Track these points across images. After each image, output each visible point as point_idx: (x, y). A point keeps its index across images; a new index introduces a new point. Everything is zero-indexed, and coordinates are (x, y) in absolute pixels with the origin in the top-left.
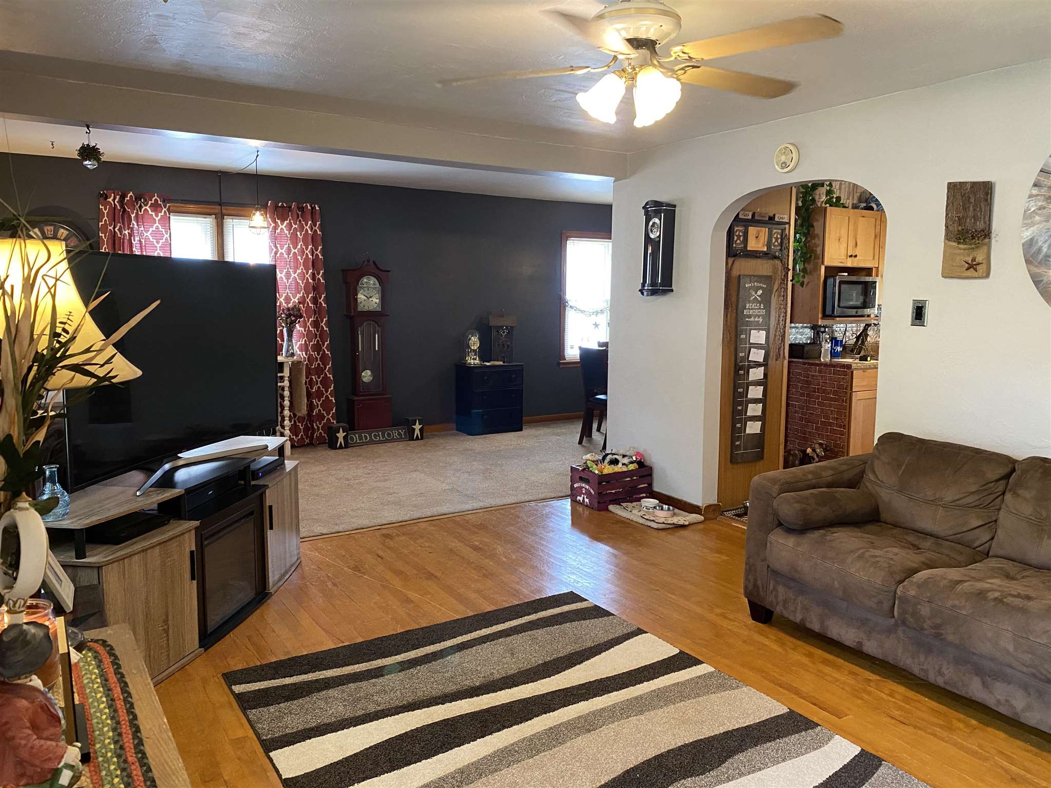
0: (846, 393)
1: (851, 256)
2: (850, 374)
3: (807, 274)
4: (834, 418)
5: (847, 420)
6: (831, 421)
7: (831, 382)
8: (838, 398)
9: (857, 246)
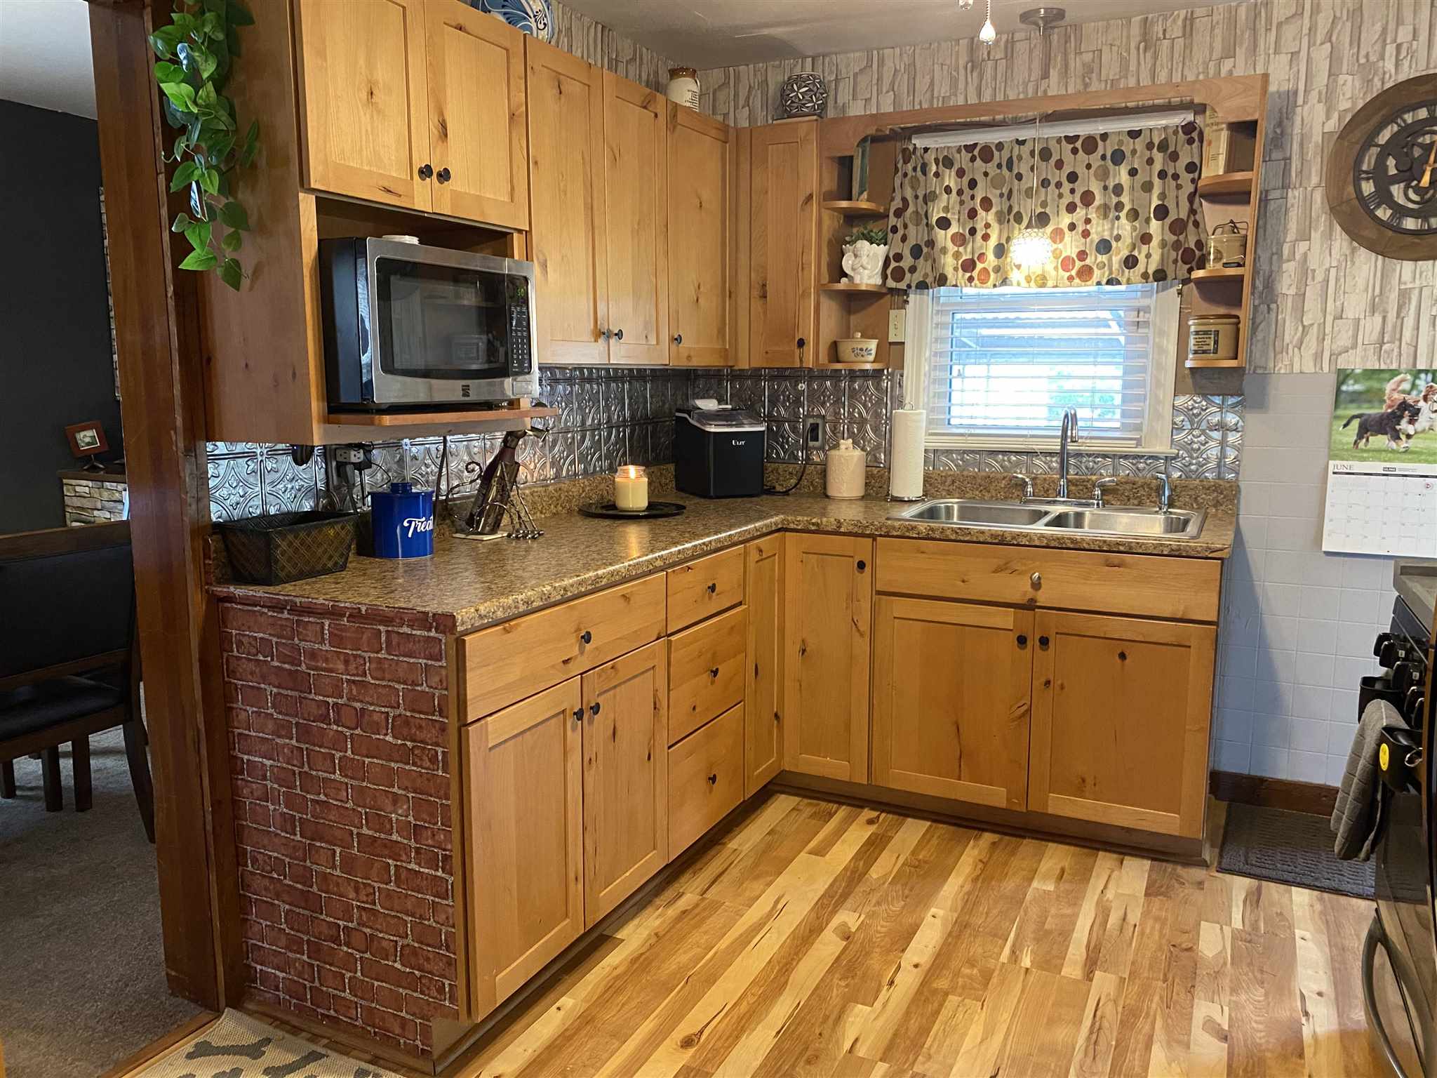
0: (443, 728)
1: (426, 172)
2: (453, 652)
3: (247, 229)
4: (404, 828)
5: (456, 836)
6: (395, 837)
7: (384, 683)
8: (414, 747)
9: (446, 135)
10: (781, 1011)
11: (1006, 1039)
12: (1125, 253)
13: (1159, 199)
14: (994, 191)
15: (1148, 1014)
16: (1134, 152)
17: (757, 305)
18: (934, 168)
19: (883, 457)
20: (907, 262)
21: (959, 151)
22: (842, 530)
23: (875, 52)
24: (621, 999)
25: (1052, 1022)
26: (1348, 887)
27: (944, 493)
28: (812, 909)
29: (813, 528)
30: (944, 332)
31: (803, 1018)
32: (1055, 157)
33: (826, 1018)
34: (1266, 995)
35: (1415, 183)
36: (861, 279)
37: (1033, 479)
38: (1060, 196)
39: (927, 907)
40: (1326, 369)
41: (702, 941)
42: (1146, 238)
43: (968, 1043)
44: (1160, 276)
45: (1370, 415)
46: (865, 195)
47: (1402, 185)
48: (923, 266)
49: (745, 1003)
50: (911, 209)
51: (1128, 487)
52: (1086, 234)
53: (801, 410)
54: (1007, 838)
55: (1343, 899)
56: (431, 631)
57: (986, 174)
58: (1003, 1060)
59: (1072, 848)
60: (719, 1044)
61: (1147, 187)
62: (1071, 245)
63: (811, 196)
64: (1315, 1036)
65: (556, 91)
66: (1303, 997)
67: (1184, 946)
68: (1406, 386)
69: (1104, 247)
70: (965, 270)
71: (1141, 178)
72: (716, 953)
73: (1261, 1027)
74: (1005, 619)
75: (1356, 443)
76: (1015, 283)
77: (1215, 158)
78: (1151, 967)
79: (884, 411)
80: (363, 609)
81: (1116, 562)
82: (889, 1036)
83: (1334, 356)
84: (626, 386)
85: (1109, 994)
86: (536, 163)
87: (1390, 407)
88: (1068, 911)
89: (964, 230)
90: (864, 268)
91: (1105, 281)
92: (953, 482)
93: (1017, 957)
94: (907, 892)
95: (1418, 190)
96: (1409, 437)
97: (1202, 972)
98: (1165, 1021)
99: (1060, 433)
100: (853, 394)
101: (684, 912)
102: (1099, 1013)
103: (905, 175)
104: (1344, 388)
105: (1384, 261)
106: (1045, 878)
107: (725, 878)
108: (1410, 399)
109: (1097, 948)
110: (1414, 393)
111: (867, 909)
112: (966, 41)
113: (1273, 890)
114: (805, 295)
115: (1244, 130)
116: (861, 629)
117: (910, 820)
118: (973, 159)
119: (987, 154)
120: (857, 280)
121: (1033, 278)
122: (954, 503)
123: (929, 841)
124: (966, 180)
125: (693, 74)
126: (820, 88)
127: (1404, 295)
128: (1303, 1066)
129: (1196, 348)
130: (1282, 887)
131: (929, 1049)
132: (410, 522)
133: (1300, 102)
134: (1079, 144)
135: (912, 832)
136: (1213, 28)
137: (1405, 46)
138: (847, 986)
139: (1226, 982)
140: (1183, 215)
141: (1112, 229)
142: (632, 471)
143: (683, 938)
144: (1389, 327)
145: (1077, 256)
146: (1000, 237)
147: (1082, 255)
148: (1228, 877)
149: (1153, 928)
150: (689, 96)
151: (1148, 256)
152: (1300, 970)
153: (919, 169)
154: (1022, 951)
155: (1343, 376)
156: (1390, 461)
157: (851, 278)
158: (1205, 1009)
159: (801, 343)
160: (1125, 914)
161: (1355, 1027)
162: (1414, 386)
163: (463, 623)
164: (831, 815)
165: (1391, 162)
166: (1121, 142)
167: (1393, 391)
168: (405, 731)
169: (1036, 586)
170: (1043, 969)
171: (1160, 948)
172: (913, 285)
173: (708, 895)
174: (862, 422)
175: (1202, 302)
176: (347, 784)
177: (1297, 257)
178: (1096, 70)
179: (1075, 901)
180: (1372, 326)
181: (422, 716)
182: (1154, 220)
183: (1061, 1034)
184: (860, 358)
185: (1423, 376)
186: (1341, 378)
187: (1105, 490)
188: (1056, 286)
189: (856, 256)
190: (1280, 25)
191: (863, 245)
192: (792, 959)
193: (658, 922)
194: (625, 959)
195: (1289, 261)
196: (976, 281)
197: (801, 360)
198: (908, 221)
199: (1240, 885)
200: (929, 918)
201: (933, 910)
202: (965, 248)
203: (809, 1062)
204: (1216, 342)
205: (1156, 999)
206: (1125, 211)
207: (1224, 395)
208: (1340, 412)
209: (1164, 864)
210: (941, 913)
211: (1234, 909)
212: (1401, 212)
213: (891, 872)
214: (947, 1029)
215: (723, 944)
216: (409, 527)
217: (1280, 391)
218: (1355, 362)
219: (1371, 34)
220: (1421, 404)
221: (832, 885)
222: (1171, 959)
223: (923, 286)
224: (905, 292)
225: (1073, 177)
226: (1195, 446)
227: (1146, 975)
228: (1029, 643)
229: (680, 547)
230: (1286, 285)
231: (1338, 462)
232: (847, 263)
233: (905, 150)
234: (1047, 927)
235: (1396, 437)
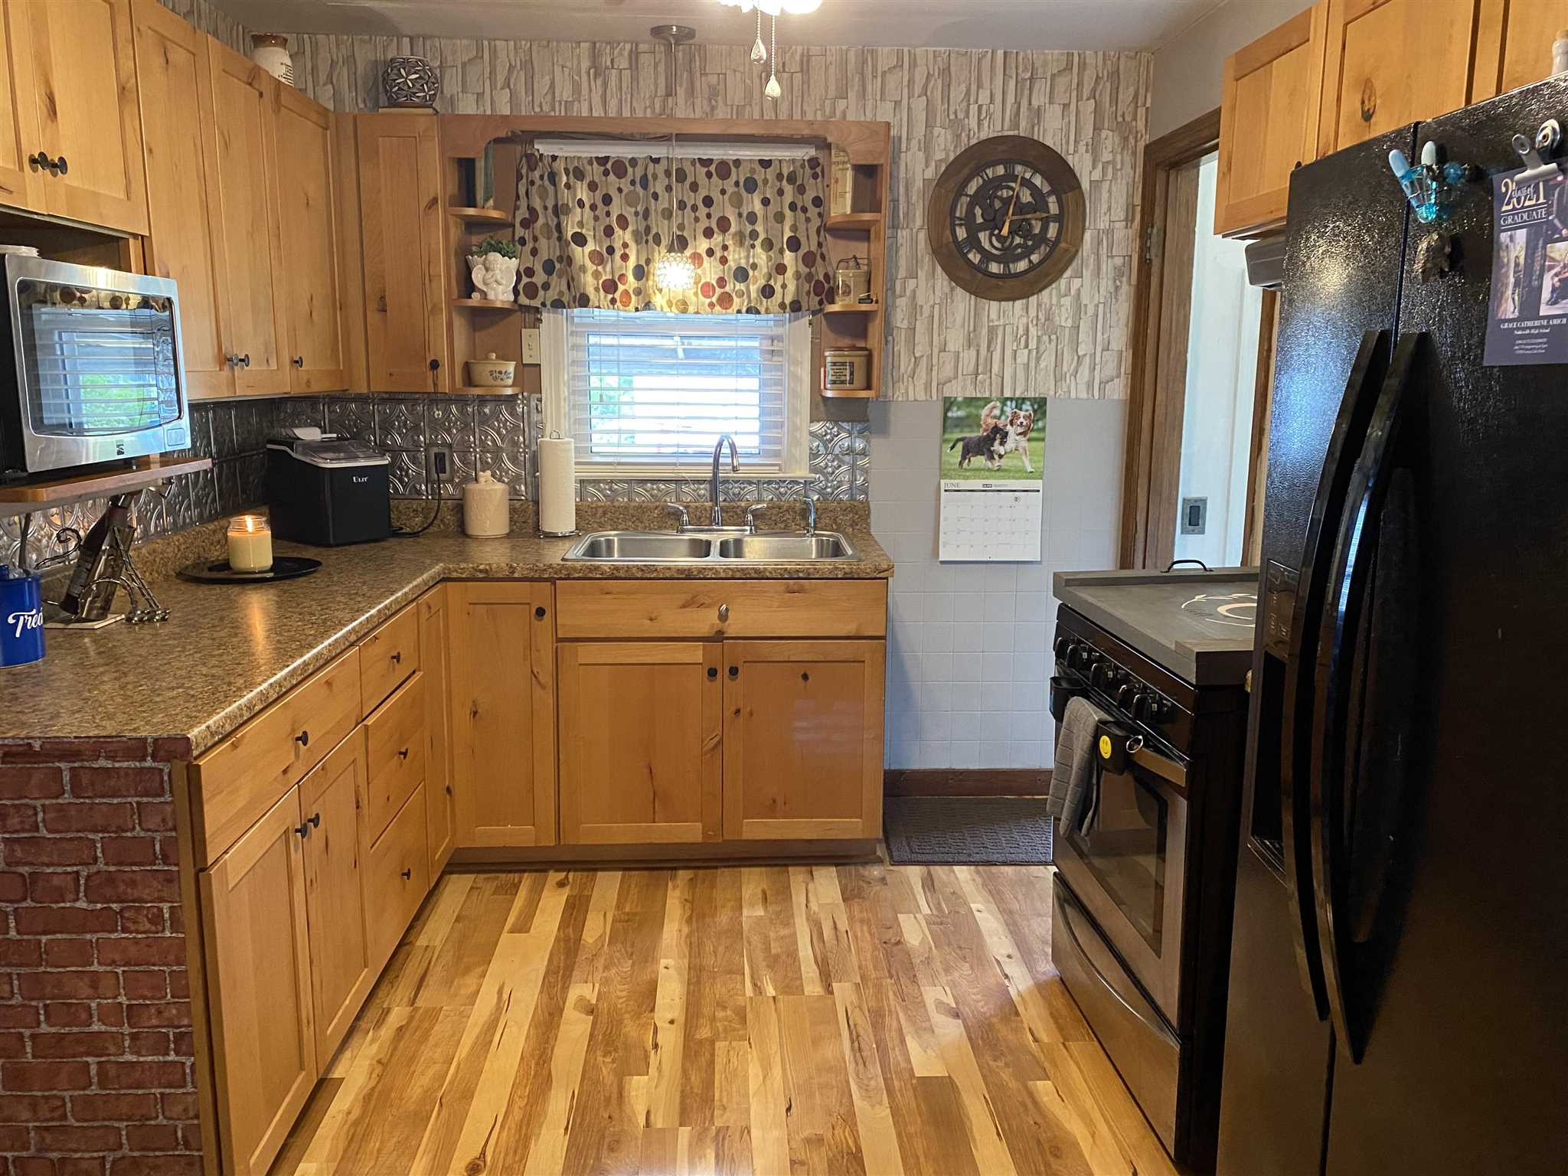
1: (37, 161)
4: (110, 1013)
6: (96, 1027)
7: (69, 835)
8: (122, 910)
9: (55, 113)
10: (559, 1105)
11: (784, 1070)
12: (762, 282)
13: (792, 231)
14: (629, 208)
15: (890, 1011)
16: (765, 181)
17: (374, 317)
18: (564, 179)
19: (523, 488)
20: (540, 278)
21: (590, 162)
22: (516, 575)
23: (486, 43)
24: (374, 1144)
25: (816, 1042)
26: (995, 857)
27: (595, 526)
28: (541, 992)
29: (481, 575)
30: (580, 353)
31: (585, 1107)
32: (690, 180)
33: (608, 1100)
34: (972, 968)
35: (996, 232)
36: (496, 296)
37: (686, 507)
38: (697, 220)
39: (655, 961)
40: (935, 398)
41: (437, 1055)
42: (781, 269)
43: (753, 1086)
44: (796, 307)
45: (970, 438)
46: (491, 202)
47: (987, 232)
48: (558, 285)
49: (516, 1109)
50: (541, 221)
51: (775, 511)
52: (724, 261)
53: (422, 438)
54: (701, 872)
55: (994, 869)
56: (145, 760)
57: (620, 190)
58: (790, 1090)
59: (763, 869)
60: (509, 1160)
61: (780, 218)
62: (711, 271)
63: (435, 201)
64: (1019, 994)
65: (163, 61)
66: (998, 962)
67: (893, 941)
68: (997, 412)
69: (741, 274)
70: (606, 292)
71: (773, 208)
72: (459, 1064)
73: (979, 997)
74: (695, 654)
75: (961, 463)
76: (659, 309)
77: (843, 195)
78: (875, 967)
79: (521, 439)
80: (37, 745)
81: (796, 588)
82: (678, 1100)
83: (941, 385)
84: (210, 415)
85: (852, 1002)
86: (150, 151)
87: (985, 430)
88: (784, 932)
89: (601, 247)
90: (499, 283)
91: (744, 310)
92: (605, 513)
93: (760, 988)
94: (629, 950)
95: (999, 238)
96: (1001, 456)
97: (917, 961)
98: (906, 1014)
99: (711, 460)
100: (485, 420)
101: (400, 1029)
102: (851, 1023)
103: (532, 183)
104: (950, 414)
105: (976, 300)
106: (752, 905)
107: (431, 980)
108: (1001, 424)
109: (825, 960)
110: (1003, 418)
111: (598, 976)
112: (587, 44)
113: (939, 871)
114: (435, 310)
115: (867, 173)
116: (542, 681)
117: (600, 874)
118: (606, 173)
119: (620, 168)
120: (491, 296)
121: (674, 302)
122: (613, 535)
123: (628, 892)
124: (599, 194)
125: (284, 43)
126: (432, 80)
127: (992, 331)
128: (1022, 1022)
129: (834, 378)
130: (946, 868)
131: (721, 1100)
132: (17, 618)
133: (904, 148)
134: (712, 168)
135: (607, 886)
136: (827, 68)
137: (984, 108)
138: (613, 1061)
139: (937, 965)
140: (814, 248)
141: (748, 257)
142: (249, 521)
143: (412, 1059)
144: (981, 361)
145: (717, 282)
146: (638, 259)
147: (722, 282)
148: (902, 868)
149: (862, 931)
150: (283, 69)
151: (784, 286)
152: (988, 940)
153: (546, 177)
154: (762, 982)
155: (949, 403)
156: (987, 478)
157: (484, 294)
158: (934, 994)
159: (435, 365)
160: (835, 923)
161: (1045, 978)
162: (1002, 412)
163: (198, 745)
164: (516, 887)
165: (978, 211)
166: (753, 171)
167: (988, 415)
168: (108, 892)
169: (723, 617)
170: (787, 993)
171: (875, 948)
172: (548, 303)
173: (419, 1003)
174: (497, 451)
175: (829, 332)
176: (10, 975)
177: (908, 293)
178: (722, 92)
179: (788, 921)
180: (968, 358)
181: (134, 868)
182: (787, 252)
183: (829, 1051)
184: (499, 382)
185: (1009, 403)
186: (947, 405)
187: (757, 515)
188: (697, 313)
189: (487, 270)
190: (884, 73)
191: (495, 257)
192: (545, 1049)
193: (375, 1047)
194: (356, 1099)
195: (901, 296)
196: (618, 303)
197: (435, 385)
198: (537, 233)
199: (914, 873)
200: (662, 971)
201: (663, 962)
202: (604, 268)
203: (611, 1150)
204: (852, 374)
205: (891, 994)
206: (760, 240)
207: (853, 421)
208: (947, 436)
209: (847, 868)
210: (670, 962)
211: (918, 897)
212: (987, 257)
213: (605, 932)
214: (729, 1076)
215: (463, 1051)
216: (16, 624)
217: (898, 419)
218: (958, 390)
219: (957, 93)
220: (1009, 427)
221: (550, 960)
222: (888, 955)
223: (558, 304)
224: (537, 310)
225: (708, 202)
226: (830, 470)
227: (874, 976)
228: (719, 675)
229: (367, 615)
230: (900, 319)
231: (947, 481)
232: (477, 276)
233: (529, 157)
234: (773, 951)
235: (991, 458)
